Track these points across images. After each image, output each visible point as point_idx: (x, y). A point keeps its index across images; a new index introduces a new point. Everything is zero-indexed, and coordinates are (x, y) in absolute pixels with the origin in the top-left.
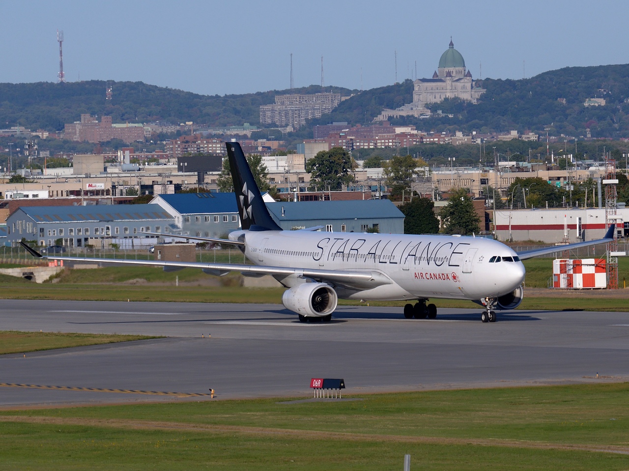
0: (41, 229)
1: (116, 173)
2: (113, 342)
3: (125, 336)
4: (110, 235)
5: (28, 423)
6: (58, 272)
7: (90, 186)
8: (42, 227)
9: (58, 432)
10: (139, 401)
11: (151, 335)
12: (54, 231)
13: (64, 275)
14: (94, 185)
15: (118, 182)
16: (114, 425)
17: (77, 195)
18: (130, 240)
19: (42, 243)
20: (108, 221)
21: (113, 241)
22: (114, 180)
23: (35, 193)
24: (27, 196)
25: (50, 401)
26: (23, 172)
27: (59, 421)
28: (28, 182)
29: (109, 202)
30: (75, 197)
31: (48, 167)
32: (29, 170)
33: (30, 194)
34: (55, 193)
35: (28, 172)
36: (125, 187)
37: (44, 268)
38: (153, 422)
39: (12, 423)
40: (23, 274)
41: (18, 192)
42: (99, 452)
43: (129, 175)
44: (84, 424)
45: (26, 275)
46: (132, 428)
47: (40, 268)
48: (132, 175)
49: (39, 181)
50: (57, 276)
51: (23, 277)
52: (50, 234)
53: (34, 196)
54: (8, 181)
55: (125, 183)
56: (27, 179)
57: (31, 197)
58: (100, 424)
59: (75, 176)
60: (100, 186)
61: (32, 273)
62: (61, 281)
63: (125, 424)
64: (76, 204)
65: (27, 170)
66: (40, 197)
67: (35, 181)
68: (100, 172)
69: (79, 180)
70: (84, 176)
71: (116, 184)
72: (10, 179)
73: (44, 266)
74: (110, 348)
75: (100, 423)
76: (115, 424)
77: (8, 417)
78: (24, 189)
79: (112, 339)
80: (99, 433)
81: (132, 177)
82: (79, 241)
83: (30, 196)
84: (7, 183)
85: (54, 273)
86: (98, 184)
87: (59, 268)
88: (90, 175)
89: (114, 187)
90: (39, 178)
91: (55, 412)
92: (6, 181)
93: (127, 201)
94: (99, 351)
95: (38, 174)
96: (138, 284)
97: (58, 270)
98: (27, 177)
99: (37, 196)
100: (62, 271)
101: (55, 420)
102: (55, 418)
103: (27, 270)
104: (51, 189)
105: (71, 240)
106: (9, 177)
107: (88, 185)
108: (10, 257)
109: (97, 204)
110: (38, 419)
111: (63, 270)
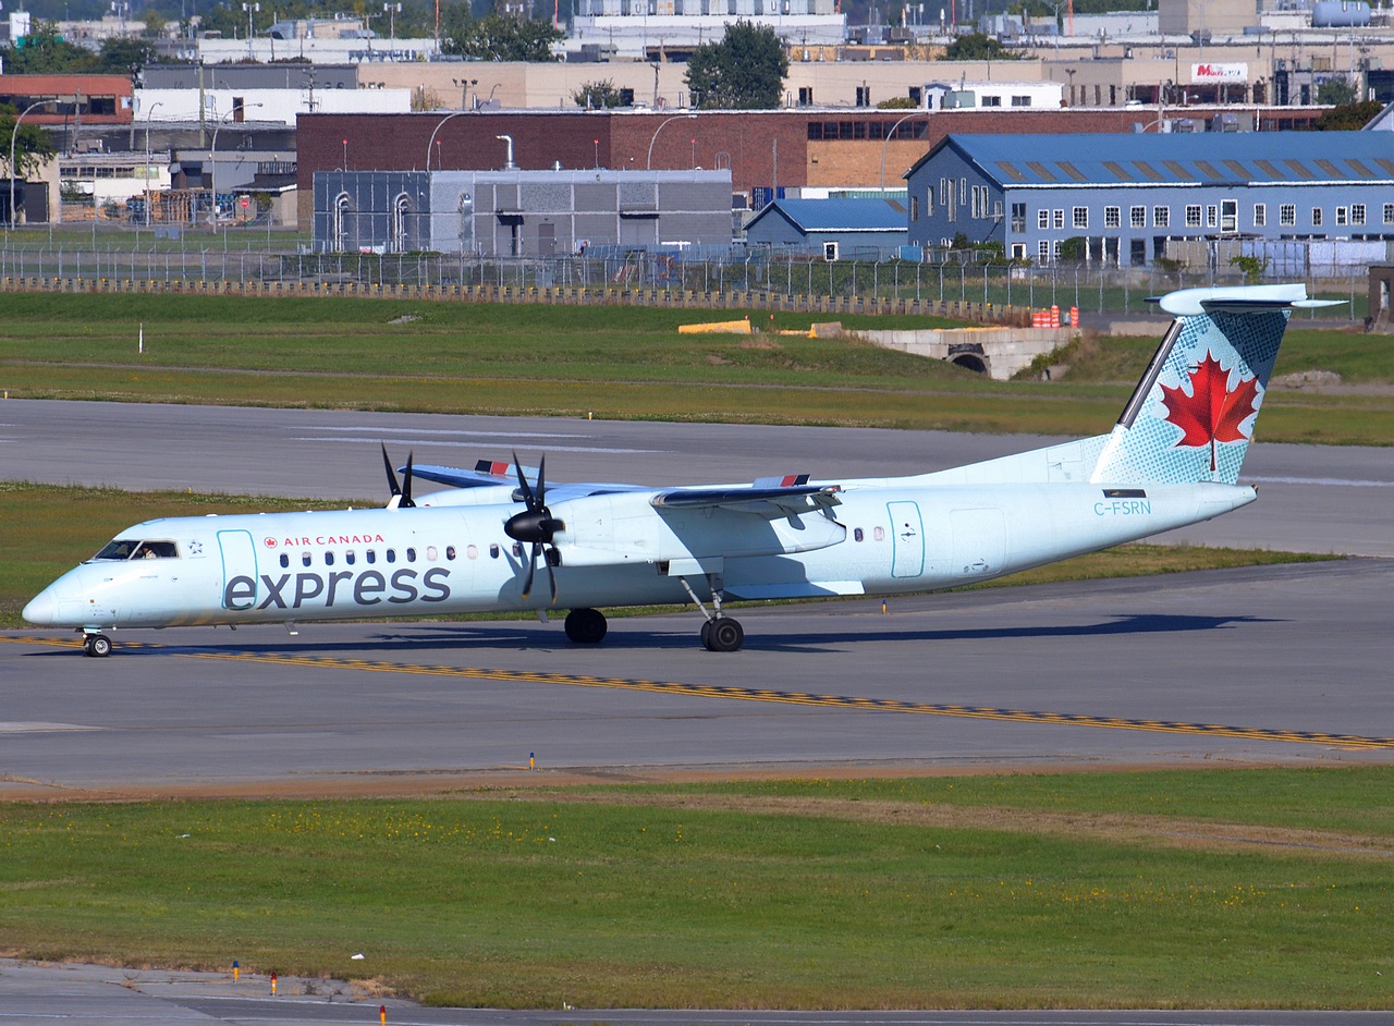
0: (1015, 206)
1: (1288, 32)
2: (1174, 571)
3: (1217, 551)
4: (1236, 231)
5: (842, 822)
6: (1061, 345)
7: (1202, 71)
8: (1019, 201)
9: (934, 851)
10: (1214, 759)
11: (1297, 550)
12: (1059, 215)
13: (1077, 355)
14: (1214, 67)
15: (1293, 62)
16: (1109, 833)
17: (1145, 101)
18: (1300, 245)
19: (1018, 250)
20: (1231, 186)
21: (1247, 249)
22: (1281, 53)
23: (1021, 91)
24: (996, 101)
25: (934, 754)
26: (998, 25)
27: (942, 816)
28: (1006, 57)
29: (1247, 122)
30: (1141, 107)
31: (1078, 10)
32: (1018, 19)
33: (1006, 94)
34: (1091, 92)
35: (1014, 23)
36: (1316, 75)
37: (1017, 333)
38: (1236, 828)
39: (792, 818)
40: (951, 350)
41: (964, 89)
42: (1046, 918)
43: (1331, 39)
44: (1016, 829)
45: (956, 355)
46: (1167, 845)
47: (1005, 332)
48: (1339, 39)
49: (1041, 52)
50: (1058, 357)
51: (950, 359)
52: (1043, 224)
53: (1016, 100)
54: (944, 54)
55: (1319, 64)
56: (1003, 46)
57: (1006, 105)
58: (1068, 829)
59: (1158, 39)
60: (1235, 71)
61: (979, 348)
62: (1068, 376)
63: (1145, 831)
64: (1139, 128)
65: (1011, 18)
66: (1036, 105)
67: (1030, 52)
68: (1245, 29)
69: (1168, 51)
70: (1190, 41)
71: (1289, 66)
72: (948, 47)
73: (1019, 326)
74: (1160, 588)
75: (1068, 827)
76: (1113, 829)
77: (786, 800)
78: (989, 80)
79: (1172, 561)
80: (1062, 856)
81: (1339, 44)
82: (1138, 247)
83: (1002, 101)
84: (940, 58)
85: (1050, 347)
86: (1226, 67)
87: (1064, 331)
88: (1210, 35)
89: (1281, 77)
90: (1041, 46)
91: (935, 788)
92: (935, 52)
93: (1303, 120)
94: (1123, 596)
95: (1046, 31)
96: (1307, 390)
97: (1062, 337)
98: (1006, 42)
99: (1026, 100)
100: (1074, 344)
101: (928, 812)
102: (931, 807)
103: (963, 335)
104: (1077, 80)
105: (1112, 245)
106: (945, 40)
107: (1195, 68)
108: (913, 293)
109: (1209, 128)
110: (876, 809)
111: (1078, 339)
